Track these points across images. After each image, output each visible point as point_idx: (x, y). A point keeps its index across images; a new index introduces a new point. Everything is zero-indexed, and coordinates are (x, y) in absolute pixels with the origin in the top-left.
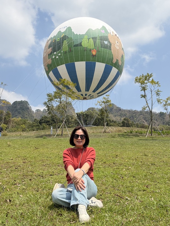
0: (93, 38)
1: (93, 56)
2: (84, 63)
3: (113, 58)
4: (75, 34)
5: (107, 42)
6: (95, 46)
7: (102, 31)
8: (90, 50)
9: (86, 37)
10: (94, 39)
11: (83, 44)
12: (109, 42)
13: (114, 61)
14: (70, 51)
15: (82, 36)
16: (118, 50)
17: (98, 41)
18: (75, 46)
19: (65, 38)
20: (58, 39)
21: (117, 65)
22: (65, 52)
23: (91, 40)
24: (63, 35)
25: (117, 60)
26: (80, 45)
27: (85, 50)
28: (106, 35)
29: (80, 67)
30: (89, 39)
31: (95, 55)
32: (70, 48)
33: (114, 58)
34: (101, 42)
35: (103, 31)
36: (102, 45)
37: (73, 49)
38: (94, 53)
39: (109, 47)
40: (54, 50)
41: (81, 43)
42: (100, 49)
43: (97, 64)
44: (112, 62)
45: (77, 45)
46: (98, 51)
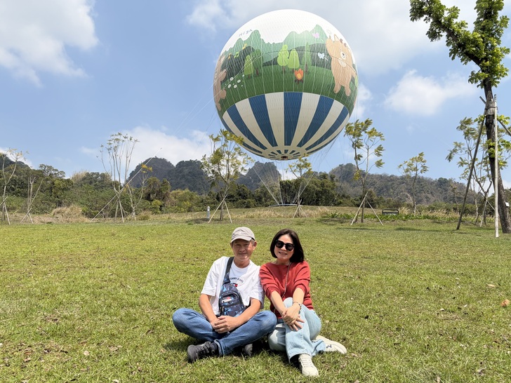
0: (297, 49)
1: (297, 81)
2: (282, 94)
4: (266, 42)
5: (323, 55)
6: (300, 64)
7: (314, 35)
8: (293, 71)
9: (285, 48)
10: (300, 50)
11: (279, 61)
12: (328, 55)
13: (337, 89)
14: (257, 74)
15: (278, 46)
17: (307, 54)
18: (265, 65)
19: (247, 51)
20: (236, 54)
21: (341, 96)
22: (249, 77)
23: (295, 53)
24: (246, 45)
26: (275, 62)
27: (285, 70)
28: (322, 42)
29: (275, 102)
30: (290, 51)
31: (302, 81)
32: (256, 69)
33: (336, 83)
34: (312, 56)
35: (317, 36)
36: (313, 61)
37: (262, 70)
38: (299, 76)
39: (326, 64)
40: (230, 74)
41: (275, 60)
42: (310, 67)
43: (305, 95)
44: (332, 90)
45: (268, 64)
46: (307, 72)
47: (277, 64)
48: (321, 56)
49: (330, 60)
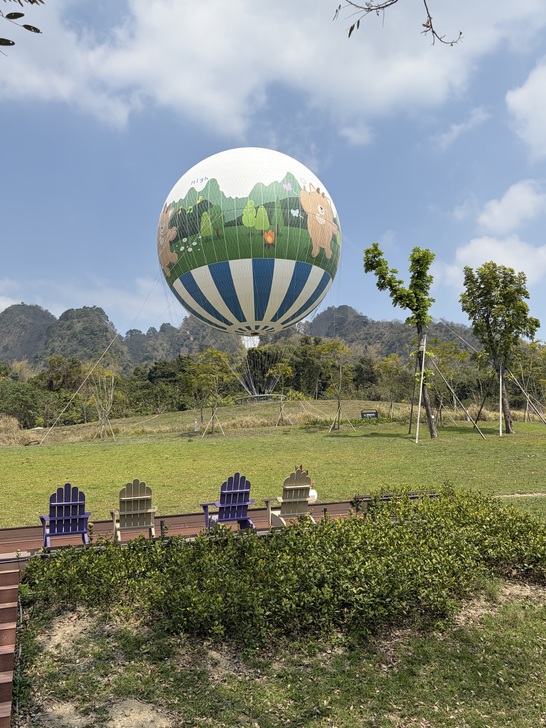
0: (266, 206)
1: (268, 245)
2: (249, 262)
3: (311, 247)
4: (227, 197)
5: (297, 211)
6: (271, 224)
7: (285, 186)
8: (262, 233)
9: (251, 204)
10: (269, 206)
11: (244, 220)
12: (303, 211)
13: (315, 252)
14: (218, 236)
15: (242, 202)
16: (322, 226)
17: (277, 212)
18: (227, 225)
19: (203, 206)
20: (189, 209)
21: (321, 260)
22: (207, 240)
23: (262, 210)
24: (201, 198)
25: (322, 250)
26: (239, 222)
27: (251, 232)
28: (295, 194)
29: (242, 270)
30: (257, 208)
31: (273, 244)
32: (217, 230)
33: (314, 245)
34: (284, 214)
35: (288, 187)
36: (285, 220)
37: (223, 231)
38: (270, 240)
39: (302, 223)
40: (182, 234)
41: (240, 219)
42: (282, 229)
43: (278, 262)
44: (310, 255)
45: (231, 224)
46: (278, 234)
47: (242, 224)
48: (295, 213)
49: (306, 217)
